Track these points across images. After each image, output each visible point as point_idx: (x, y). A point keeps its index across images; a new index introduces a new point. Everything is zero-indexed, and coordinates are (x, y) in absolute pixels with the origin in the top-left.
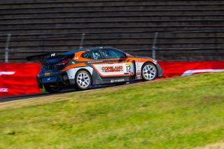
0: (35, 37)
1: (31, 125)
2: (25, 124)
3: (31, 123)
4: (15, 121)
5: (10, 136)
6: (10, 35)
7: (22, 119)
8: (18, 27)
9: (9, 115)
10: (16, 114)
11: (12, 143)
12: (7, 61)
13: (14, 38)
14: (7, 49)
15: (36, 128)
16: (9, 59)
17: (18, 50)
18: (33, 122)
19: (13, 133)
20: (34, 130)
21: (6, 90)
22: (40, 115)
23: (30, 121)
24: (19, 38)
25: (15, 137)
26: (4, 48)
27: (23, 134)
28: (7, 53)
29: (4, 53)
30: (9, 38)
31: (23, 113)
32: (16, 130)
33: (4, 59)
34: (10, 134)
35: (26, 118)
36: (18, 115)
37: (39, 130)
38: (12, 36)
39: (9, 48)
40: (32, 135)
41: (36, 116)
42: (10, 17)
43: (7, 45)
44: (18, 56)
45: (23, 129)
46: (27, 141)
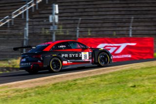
0: (150, 19)
1: (147, 80)
2: (143, 80)
3: (146, 79)
4: (136, 78)
5: (132, 88)
6: (133, 17)
7: (141, 76)
8: (139, 12)
9: (132, 73)
10: (136, 73)
11: (133, 93)
12: (131, 36)
13: (136, 20)
14: (131, 27)
15: (150, 83)
16: (132, 35)
17: (139, 28)
18: (148, 79)
19: (134, 86)
20: (149, 84)
21: (130, 56)
22: (153, 74)
23: (146, 78)
24: (139, 19)
25: (136, 89)
26: (129, 26)
27: (141, 87)
28: (131, 30)
29: (129, 30)
30: (132, 20)
31: (141, 72)
32: (137, 84)
33: (129, 35)
34: (132, 87)
35: (143, 75)
36: (138, 74)
37: (152, 85)
38: (134, 18)
39: (133, 27)
40: (147, 87)
41: (150, 75)
42: (133, 5)
43: (131, 24)
44: (139, 32)
45: (142, 84)
46: (144, 92)
